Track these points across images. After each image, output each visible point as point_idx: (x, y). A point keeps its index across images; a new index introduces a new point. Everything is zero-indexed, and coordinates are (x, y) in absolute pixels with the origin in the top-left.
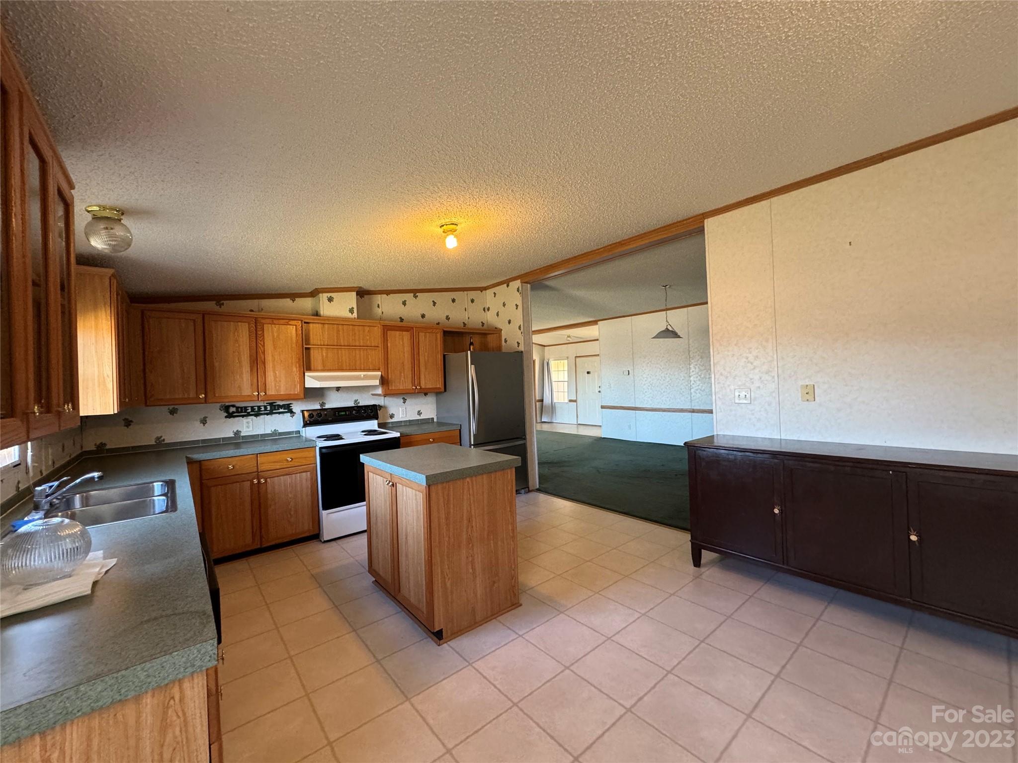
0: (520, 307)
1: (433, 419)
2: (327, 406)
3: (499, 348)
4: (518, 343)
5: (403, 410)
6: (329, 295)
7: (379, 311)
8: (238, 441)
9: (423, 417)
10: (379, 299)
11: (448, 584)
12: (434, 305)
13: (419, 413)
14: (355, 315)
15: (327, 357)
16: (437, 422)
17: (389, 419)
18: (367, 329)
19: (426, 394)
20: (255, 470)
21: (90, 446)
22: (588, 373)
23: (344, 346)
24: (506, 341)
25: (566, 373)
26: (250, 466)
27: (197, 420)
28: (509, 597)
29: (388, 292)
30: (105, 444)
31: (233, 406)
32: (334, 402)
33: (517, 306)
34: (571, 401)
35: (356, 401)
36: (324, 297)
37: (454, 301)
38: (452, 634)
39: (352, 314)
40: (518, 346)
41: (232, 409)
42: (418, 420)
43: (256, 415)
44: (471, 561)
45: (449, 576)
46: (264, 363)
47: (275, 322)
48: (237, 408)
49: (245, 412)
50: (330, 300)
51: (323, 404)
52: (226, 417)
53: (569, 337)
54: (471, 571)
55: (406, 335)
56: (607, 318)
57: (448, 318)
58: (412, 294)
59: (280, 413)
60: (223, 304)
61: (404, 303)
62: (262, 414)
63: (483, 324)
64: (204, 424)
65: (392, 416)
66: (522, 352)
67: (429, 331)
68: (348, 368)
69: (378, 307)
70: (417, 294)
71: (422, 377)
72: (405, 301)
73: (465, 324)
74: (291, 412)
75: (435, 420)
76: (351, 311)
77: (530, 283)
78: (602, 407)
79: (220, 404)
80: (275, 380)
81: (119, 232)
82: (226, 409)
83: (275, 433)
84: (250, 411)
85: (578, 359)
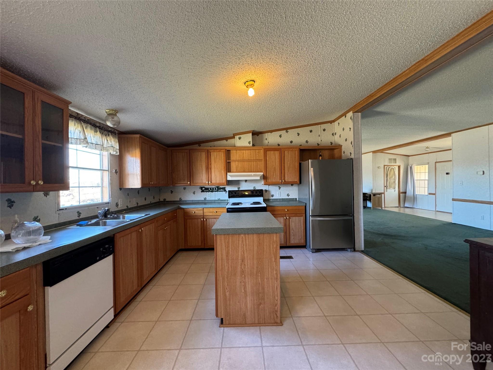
0: (352, 129)
1: (296, 198)
2: (241, 189)
3: (340, 157)
4: (351, 153)
5: (279, 193)
6: (239, 136)
7: (267, 142)
8: (205, 202)
9: (290, 197)
10: (266, 135)
11: (227, 294)
12: (298, 135)
13: (288, 195)
14: (251, 145)
15: (238, 165)
16: (298, 201)
17: (270, 197)
18: (257, 151)
19: (292, 185)
20: (202, 214)
21: (162, 200)
22: (447, 174)
23: (246, 160)
24: (344, 153)
25: (427, 174)
26: (201, 213)
27: (192, 192)
28: (272, 317)
29: (271, 131)
30: (166, 199)
31: (204, 187)
32: (244, 187)
33: (350, 128)
34: (430, 194)
35: (254, 187)
36: (237, 137)
37: (311, 131)
38: (229, 324)
39: (250, 144)
40: (350, 155)
41: (204, 189)
42: (287, 199)
43: (212, 192)
44: (244, 285)
45: (228, 289)
46: (211, 169)
47: (215, 151)
48: (205, 188)
49: (208, 190)
50: (240, 138)
51: (239, 188)
52: (201, 192)
53: (427, 148)
54: (243, 291)
55: (277, 153)
56: (460, 129)
57: (307, 142)
58: (285, 131)
59: (220, 191)
60: (201, 145)
61: (280, 136)
62: (214, 191)
63: (331, 143)
64: (194, 194)
65: (272, 196)
66: (352, 159)
67: (291, 150)
68: (248, 171)
69: (266, 139)
70: (288, 130)
71: (286, 176)
72: (281, 135)
73: (318, 144)
74: (225, 191)
75: (298, 200)
76: (249, 143)
77: (360, 112)
78: (453, 200)
79: (199, 186)
80: (215, 177)
81: (116, 118)
82: (201, 188)
83: (219, 200)
84: (209, 190)
85: (437, 164)
